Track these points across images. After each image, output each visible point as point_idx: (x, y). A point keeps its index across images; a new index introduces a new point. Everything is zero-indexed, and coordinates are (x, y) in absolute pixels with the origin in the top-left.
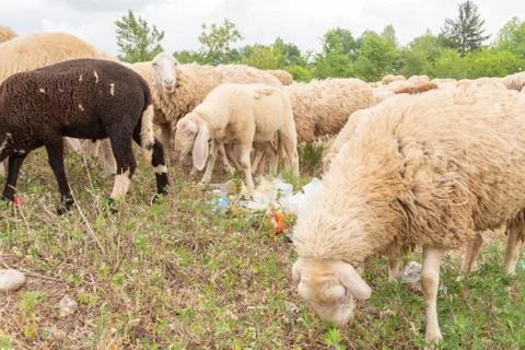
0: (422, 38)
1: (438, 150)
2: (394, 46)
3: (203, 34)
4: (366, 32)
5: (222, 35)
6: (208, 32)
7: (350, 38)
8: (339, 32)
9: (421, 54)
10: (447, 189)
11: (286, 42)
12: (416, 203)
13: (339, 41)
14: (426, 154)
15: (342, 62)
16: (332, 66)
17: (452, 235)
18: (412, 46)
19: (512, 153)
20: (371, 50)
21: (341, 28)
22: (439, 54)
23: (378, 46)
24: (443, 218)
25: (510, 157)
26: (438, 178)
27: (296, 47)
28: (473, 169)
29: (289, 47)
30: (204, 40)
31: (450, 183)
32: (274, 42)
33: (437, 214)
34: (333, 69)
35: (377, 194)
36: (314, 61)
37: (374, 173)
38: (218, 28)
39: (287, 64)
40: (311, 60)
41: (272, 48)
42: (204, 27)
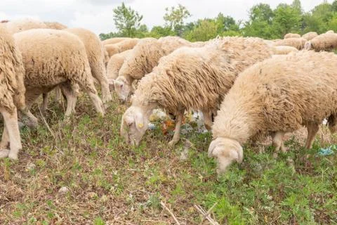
0: (320, 6)
1: (274, 86)
2: (300, 13)
3: (166, 14)
4: (280, 5)
5: (178, 14)
6: (169, 13)
7: (270, 10)
8: (261, 6)
9: (318, 17)
10: (282, 105)
11: (225, 16)
12: (267, 113)
13: (262, 12)
14: (268, 89)
15: (263, 27)
16: (256, 30)
17: (287, 126)
18: (313, 12)
19: (318, 85)
20: (280, 17)
21: (263, 3)
22: (332, 16)
23: (285, 13)
24: (281, 119)
25: (317, 87)
26: (276, 99)
27: (232, 19)
28: (296, 92)
29: (228, 19)
30: (167, 18)
31: (283, 102)
32: (217, 16)
33: (278, 118)
34: (257, 32)
35: (253, 110)
36: (244, 27)
37: (250, 100)
38: (175, 10)
39: (226, 30)
40: (241, 26)
41: (216, 20)
42: (167, 9)
